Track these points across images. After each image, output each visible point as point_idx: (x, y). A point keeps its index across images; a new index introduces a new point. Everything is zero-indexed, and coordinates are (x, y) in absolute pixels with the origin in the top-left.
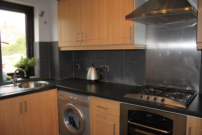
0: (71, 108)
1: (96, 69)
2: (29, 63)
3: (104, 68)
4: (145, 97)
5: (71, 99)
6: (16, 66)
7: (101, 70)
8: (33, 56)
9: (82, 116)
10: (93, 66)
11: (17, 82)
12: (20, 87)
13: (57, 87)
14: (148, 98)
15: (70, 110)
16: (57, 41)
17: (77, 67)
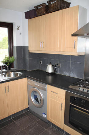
0: (36, 91)
1: (53, 66)
2: (10, 60)
3: (58, 65)
4: (81, 89)
5: (36, 85)
6: (2, 62)
7: (55, 66)
8: (13, 56)
9: (42, 96)
10: (50, 63)
11: (3, 72)
12: (5, 76)
13: (28, 77)
14: (83, 90)
15: (35, 92)
16: (28, 46)
17: (40, 63)
